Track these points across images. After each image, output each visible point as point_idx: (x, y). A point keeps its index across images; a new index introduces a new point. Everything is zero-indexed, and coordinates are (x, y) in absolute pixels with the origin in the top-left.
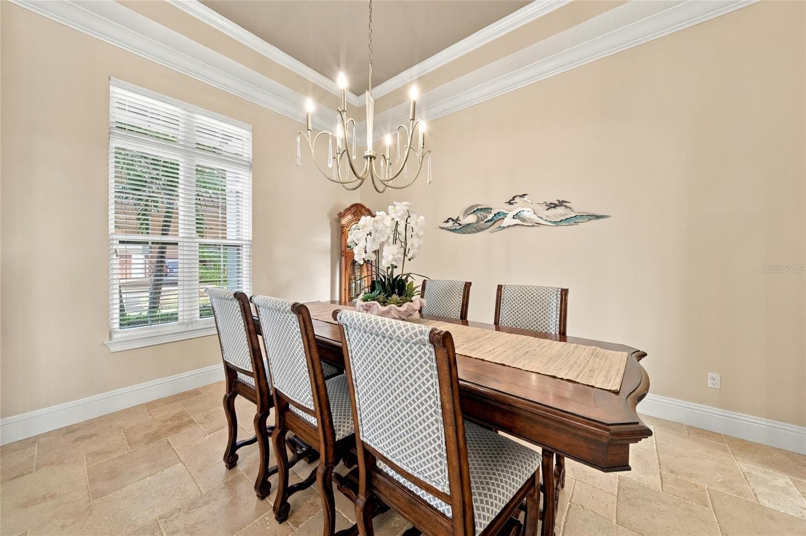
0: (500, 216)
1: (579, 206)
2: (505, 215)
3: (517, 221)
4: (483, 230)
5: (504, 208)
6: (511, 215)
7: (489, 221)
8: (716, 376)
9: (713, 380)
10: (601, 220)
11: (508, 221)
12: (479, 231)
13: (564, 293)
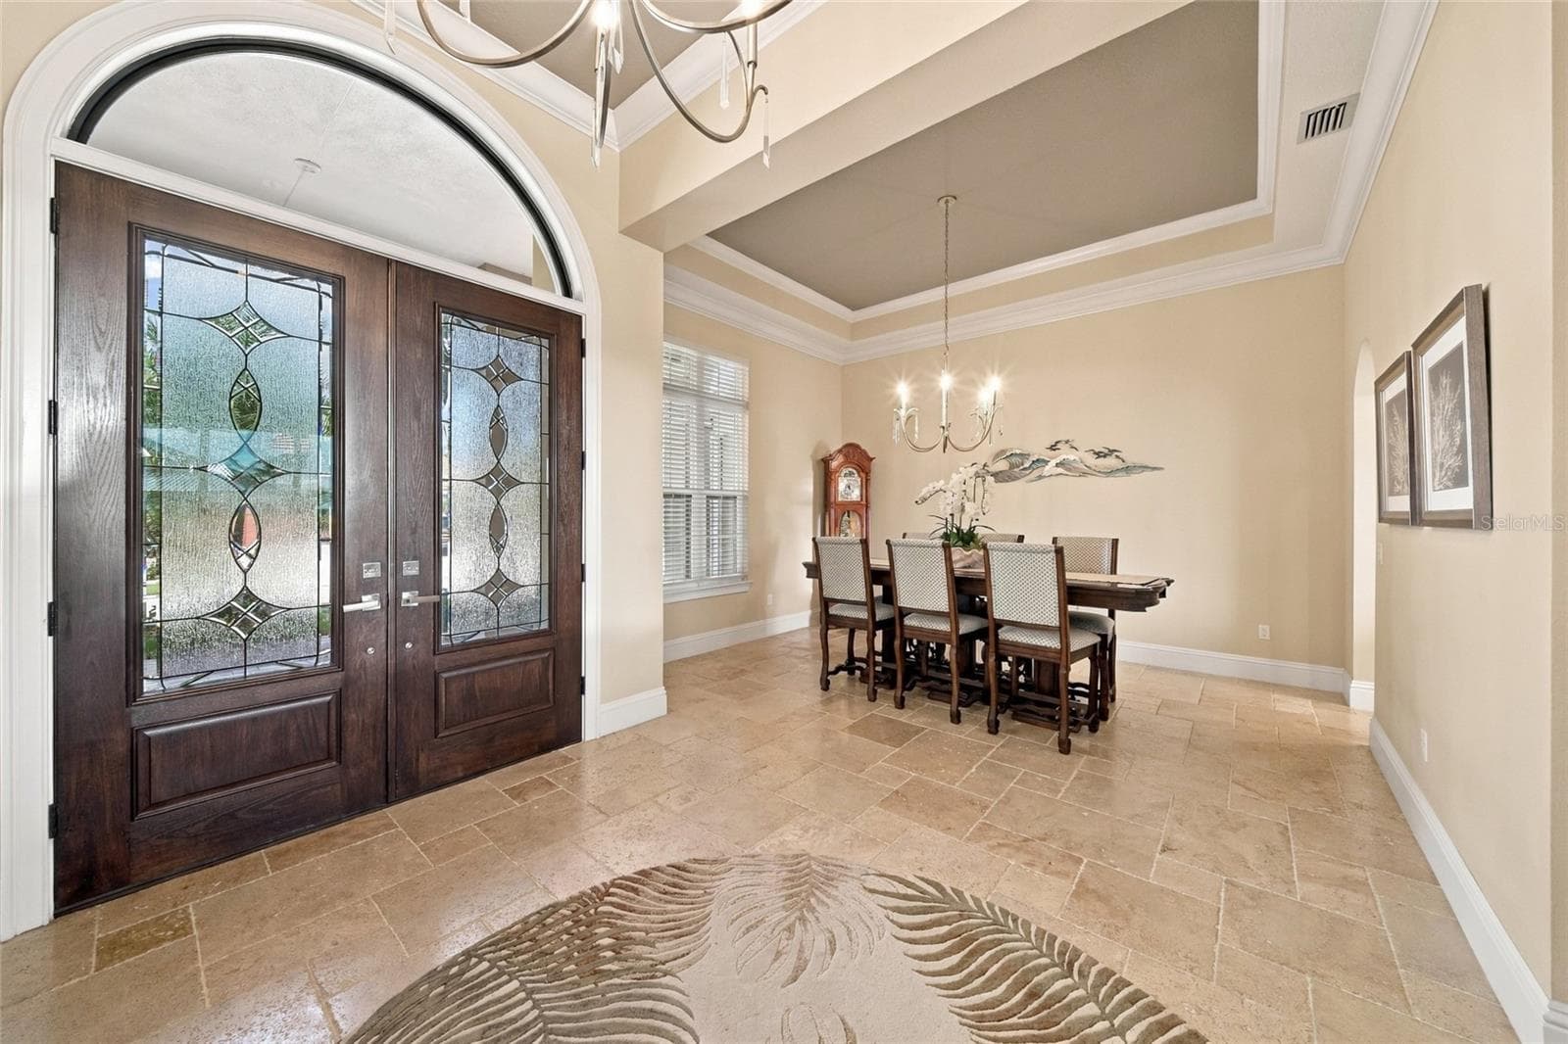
0: (1040, 462)
1: (1132, 459)
2: (1047, 462)
3: (1060, 470)
4: (1018, 478)
5: (1046, 454)
6: (1053, 463)
7: (1025, 469)
8: (1267, 627)
9: (1264, 630)
10: (1156, 472)
11: (1049, 469)
12: (1013, 480)
13: (1115, 542)
